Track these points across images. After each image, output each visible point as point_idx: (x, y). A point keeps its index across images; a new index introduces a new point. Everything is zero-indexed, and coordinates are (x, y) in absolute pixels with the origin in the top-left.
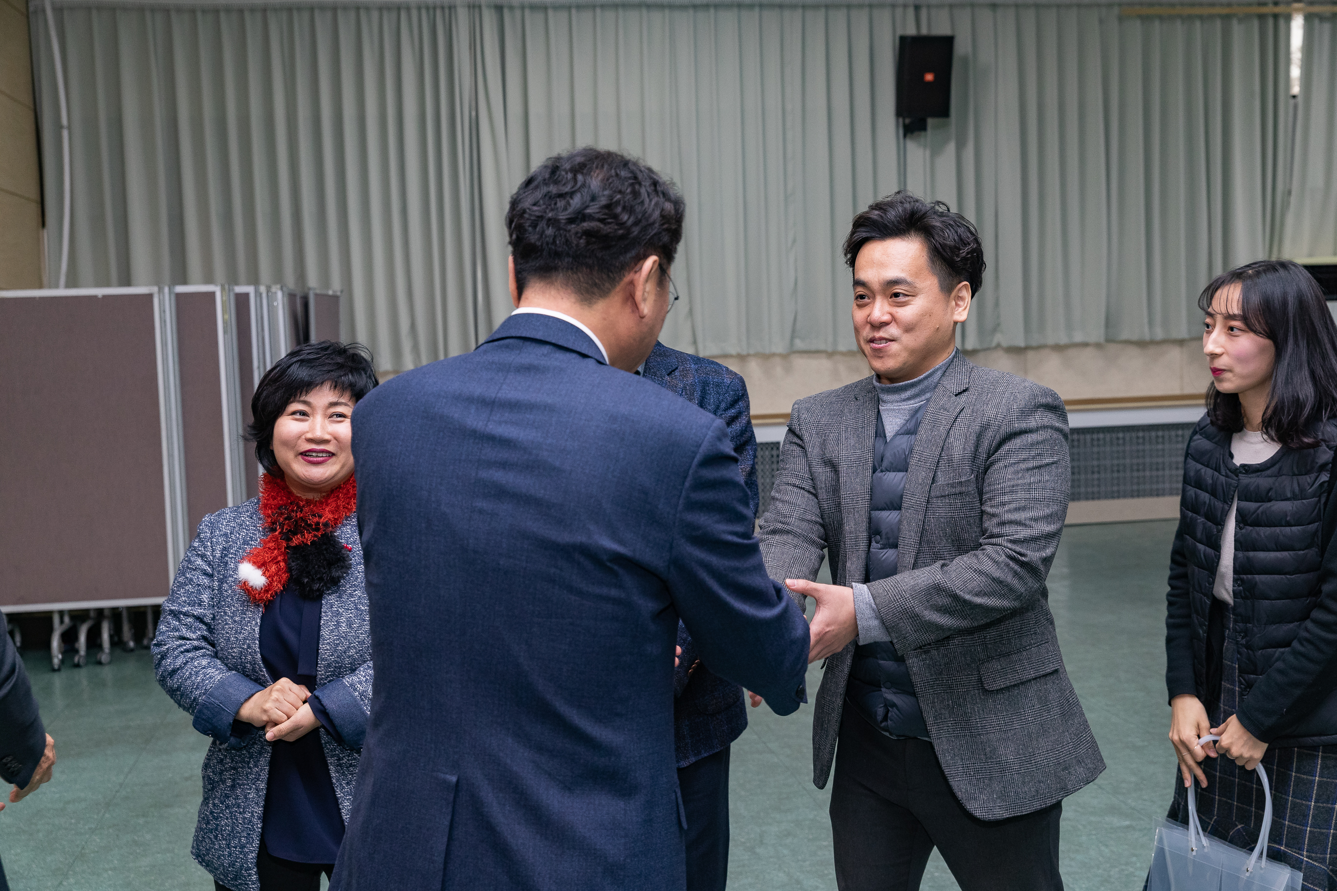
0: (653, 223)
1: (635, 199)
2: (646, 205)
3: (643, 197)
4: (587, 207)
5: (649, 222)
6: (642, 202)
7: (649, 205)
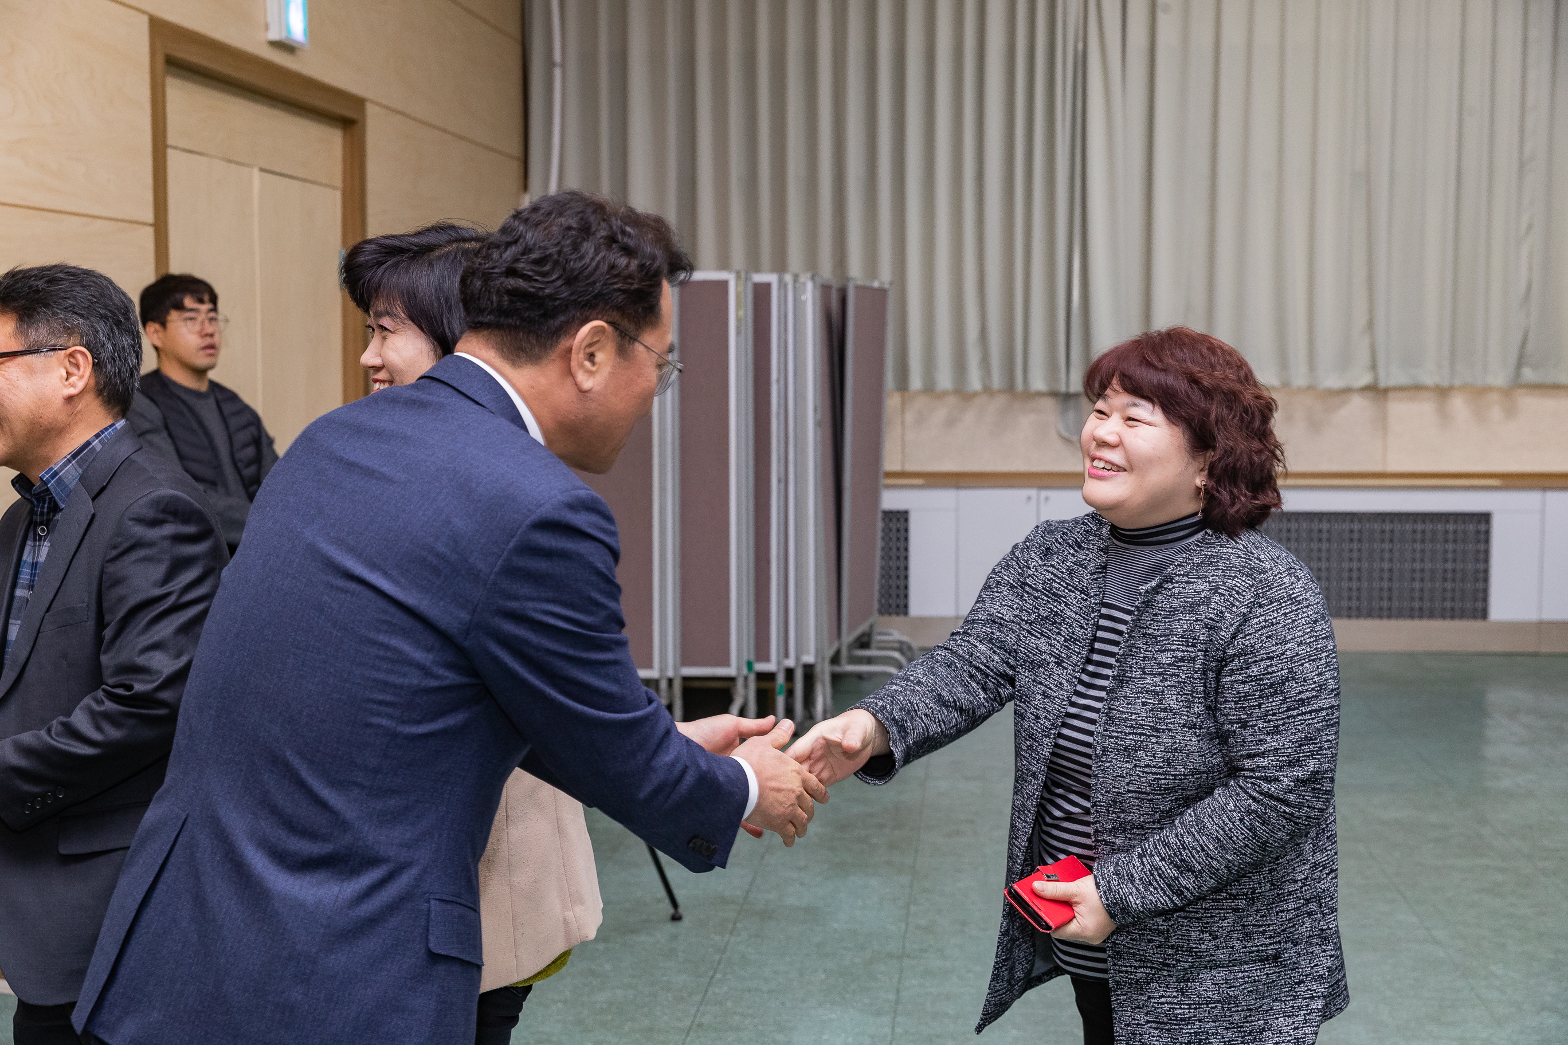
0: (594, 283)
1: (572, 254)
2: (587, 260)
3: (583, 250)
4: (517, 260)
5: (587, 282)
6: (582, 258)
7: (593, 259)
